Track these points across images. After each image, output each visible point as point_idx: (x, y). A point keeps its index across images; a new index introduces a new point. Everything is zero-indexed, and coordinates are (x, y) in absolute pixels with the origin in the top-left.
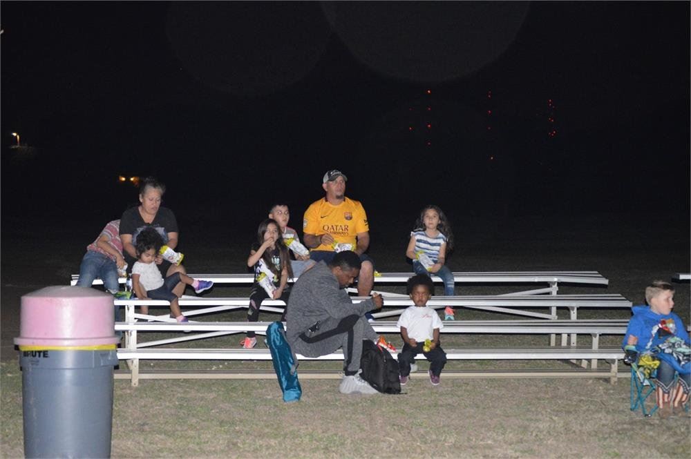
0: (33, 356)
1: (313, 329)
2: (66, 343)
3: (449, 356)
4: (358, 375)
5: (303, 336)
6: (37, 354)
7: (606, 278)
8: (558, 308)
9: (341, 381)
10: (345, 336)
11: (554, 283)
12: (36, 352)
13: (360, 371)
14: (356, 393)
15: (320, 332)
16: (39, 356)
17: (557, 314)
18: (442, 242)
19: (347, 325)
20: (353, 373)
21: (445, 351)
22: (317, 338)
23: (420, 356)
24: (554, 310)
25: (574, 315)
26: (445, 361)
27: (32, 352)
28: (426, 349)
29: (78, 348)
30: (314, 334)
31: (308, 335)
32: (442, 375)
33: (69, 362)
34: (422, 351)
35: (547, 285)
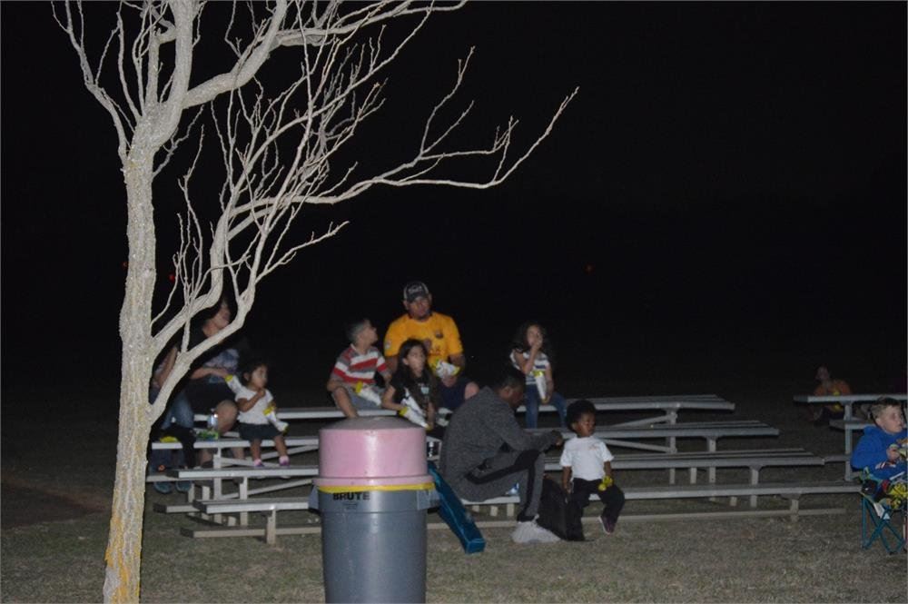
0: (348, 498)
1: (482, 467)
2: (372, 482)
3: (627, 496)
4: (534, 521)
5: (470, 476)
6: (355, 496)
7: (732, 402)
8: (678, 439)
9: (514, 528)
10: (525, 475)
11: (671, 409)
12: (353, 493)
13: (537, 516)
14: (535, 543)
15: (491, 471)
16: (358, 498)
17: (677, 446)
18: (546, 363)
19: (527, 461)
20: (530, 519)
21: (622, 489)
22: (487, 478)
23: (594, 497)
24: (673, 441)
25: (712, 446)
26: (623, 501)
27: (348, 493)
28: (602, 488)
29: (386, 488)
30: (484, 473)
31: (476, 475)
32: (621, 518)
33: (374, 505)
34: (596, 491)
35: (662, 412)
